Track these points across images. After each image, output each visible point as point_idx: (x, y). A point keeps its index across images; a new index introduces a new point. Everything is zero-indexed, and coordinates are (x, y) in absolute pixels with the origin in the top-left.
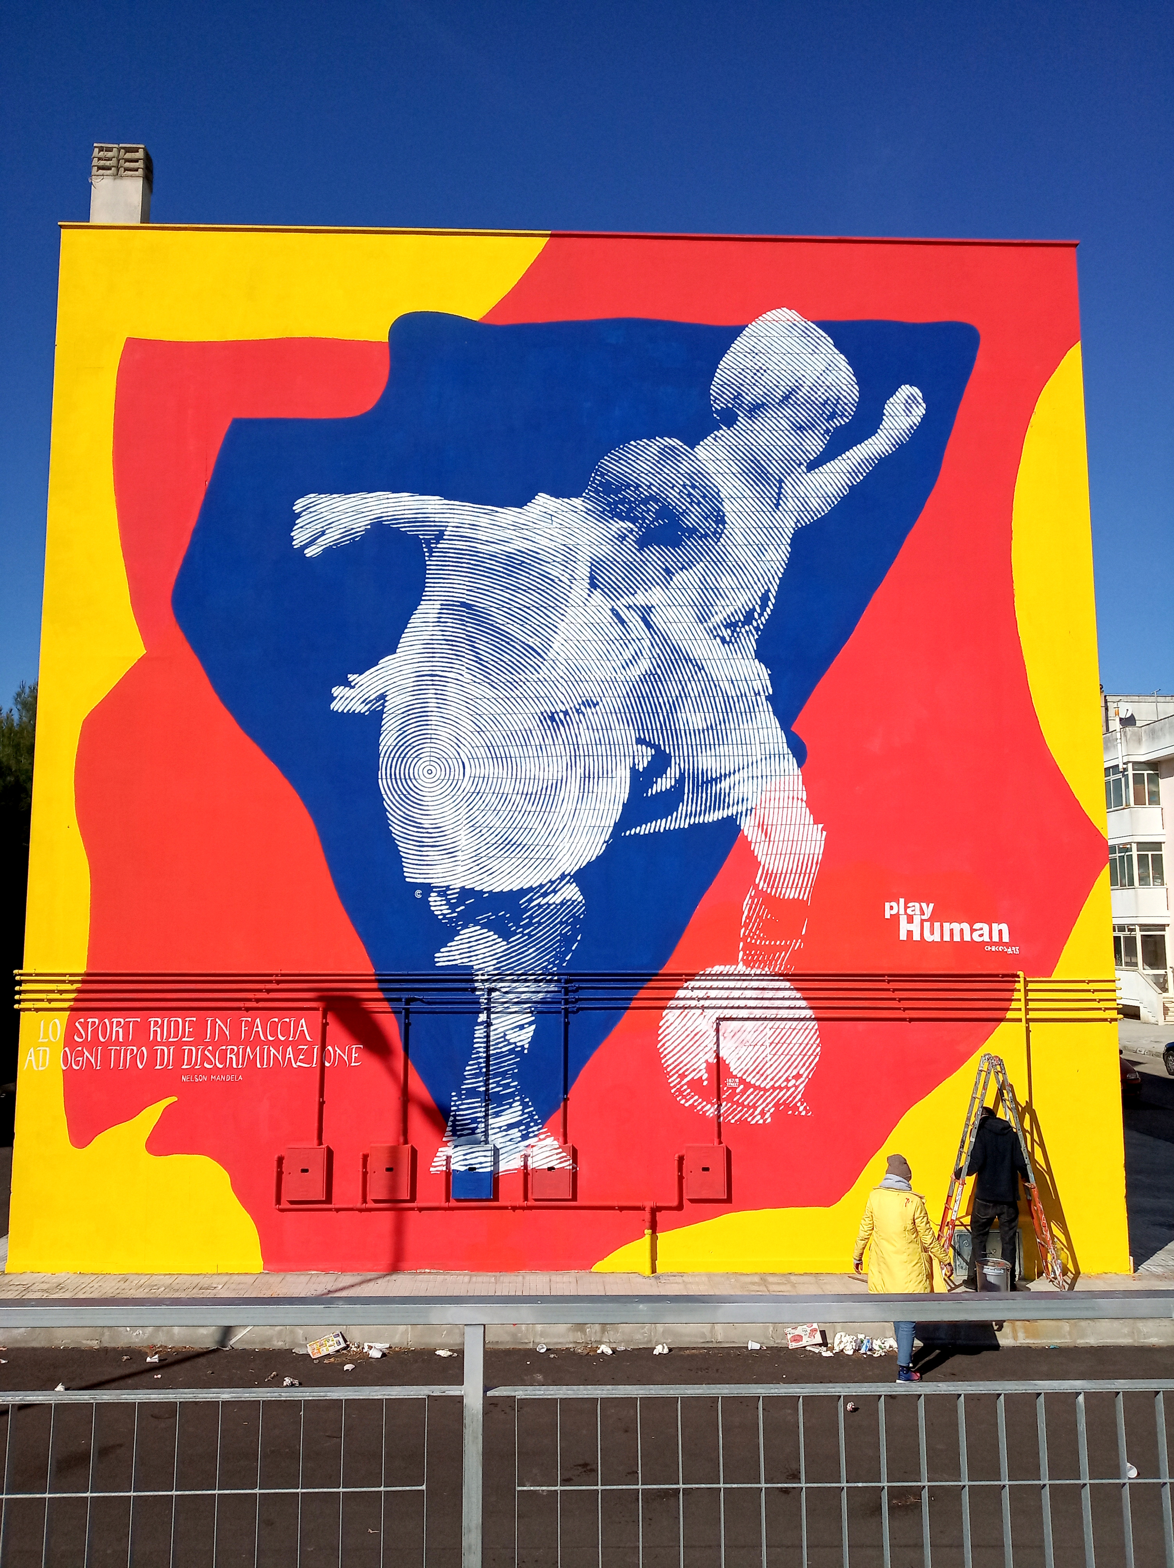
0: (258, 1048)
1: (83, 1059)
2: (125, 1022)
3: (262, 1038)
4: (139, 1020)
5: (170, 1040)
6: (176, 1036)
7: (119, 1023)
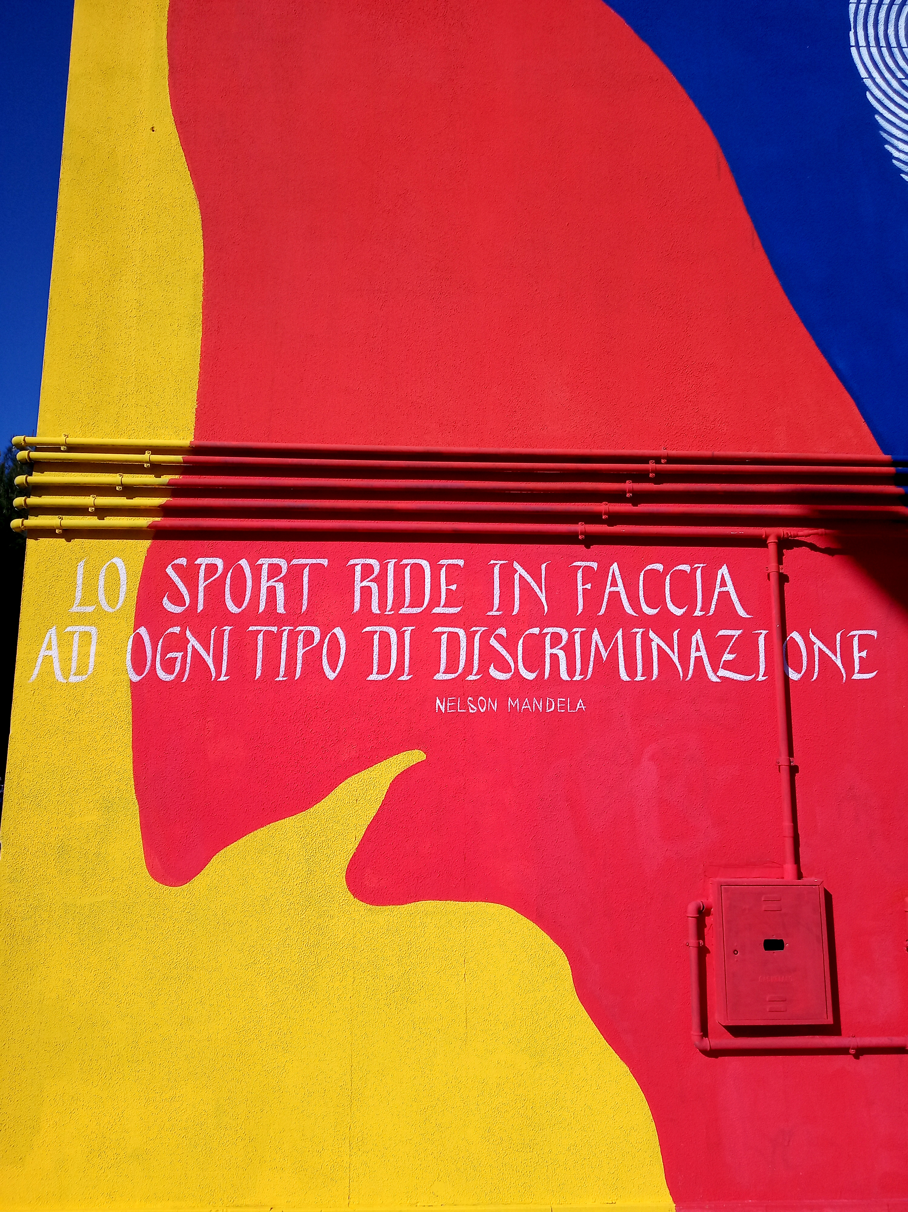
0: (619, 634)
1: (184, 657)
2: (290, 568)
3: (629, 610)
4: (325, 562)
5: (403, 611)
6: (417, 601)
7: (274, 570)
